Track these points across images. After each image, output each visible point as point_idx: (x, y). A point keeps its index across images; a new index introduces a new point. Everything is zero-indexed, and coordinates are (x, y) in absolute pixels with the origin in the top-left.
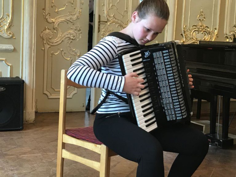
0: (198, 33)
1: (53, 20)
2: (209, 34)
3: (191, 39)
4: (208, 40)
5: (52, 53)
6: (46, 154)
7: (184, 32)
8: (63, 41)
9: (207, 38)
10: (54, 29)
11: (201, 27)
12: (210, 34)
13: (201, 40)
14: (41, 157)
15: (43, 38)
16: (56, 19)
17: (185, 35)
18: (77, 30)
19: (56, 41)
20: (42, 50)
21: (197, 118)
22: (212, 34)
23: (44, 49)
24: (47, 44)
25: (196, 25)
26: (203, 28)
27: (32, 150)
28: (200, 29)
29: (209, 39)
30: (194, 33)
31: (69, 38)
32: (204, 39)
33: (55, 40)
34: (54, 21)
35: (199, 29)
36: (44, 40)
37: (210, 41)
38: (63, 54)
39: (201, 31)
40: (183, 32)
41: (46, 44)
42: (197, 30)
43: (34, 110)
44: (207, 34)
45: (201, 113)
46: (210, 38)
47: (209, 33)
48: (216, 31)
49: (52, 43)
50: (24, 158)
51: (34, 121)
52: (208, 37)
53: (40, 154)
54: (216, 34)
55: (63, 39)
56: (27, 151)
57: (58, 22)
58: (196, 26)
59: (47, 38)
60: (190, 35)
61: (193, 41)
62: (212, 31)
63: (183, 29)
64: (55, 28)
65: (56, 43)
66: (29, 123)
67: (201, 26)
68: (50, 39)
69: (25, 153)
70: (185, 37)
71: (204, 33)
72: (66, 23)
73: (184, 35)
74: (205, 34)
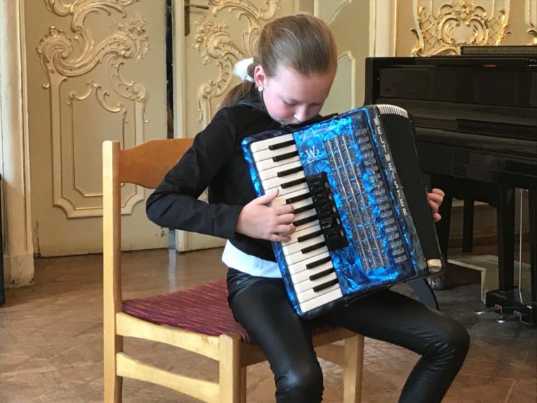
0: (458, 25)
1: (68, 6)
2: (485, 27)
3: (438, 41)
4: (485, 43)
5: (71, 96)
6: (67, 365)
7: (420, 24)
8: (98, 62)
9: (481, 38)
10: (74, 31)
11: (463, 10)
12: (489, 26)
13: (465, 43)
14: (57, 375)
15: (45, 58)
16: (78, 5)
17: (423, 33)
18: (136, 31)
19: (78, 63)
20: (45, 88)
21: (464, 250)
22: (494, 27)
23: (50, 87)
24: (56, 73)
25: (450, 4)
26: (471, 12)
27: (32, 357)
28: (462, 16)
29: (487, 39)
30: (447, 26)
31: (117, 53)
32: (472, 40)
33: (77, 61)
34: (72, 10)
35: (458, 13)
36: (48, 62)
37: (490, 45)
38: (101, 98)
39: (464, 20)
40: (417, 23)
41: (53, 72)
42: (455, 17)
43: (31, 252)
44: (482, 25)
45: (474, 236)
46: (491, 37)
47: (486, 24)
48: (503, 17)
49: (71, 70)
50: (11, 380)
51: (33, 279)
52: (484, 35)
53: (52, 368)
54: (504, 25)
55: (100, 57)
56: (17, 362)
57: (83, 11)
58: (451, 7)
59: (57, 56)
60: (437, 31)
61: (444, 46)
62: (494, 19)
63: (416, 17)
64: (76, 29)
65: (80, 68)
66: (19, 286)
67: (464, 7)
68: (64, 58)
69: (12, 368)
70: (424, 38)
71: (472, 24)
72: (106, 14)
73: (419, 32)
74: (475, 26)
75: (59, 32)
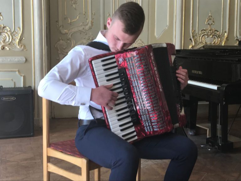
1: (66, 31)
4: (218, 44)
7: (193, 37)
15: (57, 49)
16: (69, 30)
17: (194, 40)
20: (57, 60)
22: (222, 37)
24: (61, 54)
27: (35, 156)
32: (213, 43)
35: (208, 33)
39: (210, 35)
46: (220, 42)
47: (219, 37)
48: (226, 34)
52: (218, 40)
54: (226, 37)
56: (29, 158)
57: (71, 32)
58: (205, 30)
59: (61, 48)
60: (199, 39)
61: (202, 45)
62: (222, 34)
63: (191, 34)
64: (69, 39)
68: (64, 49)
72: (79, 33)
74: (214, 37)
75: (63, 40)
